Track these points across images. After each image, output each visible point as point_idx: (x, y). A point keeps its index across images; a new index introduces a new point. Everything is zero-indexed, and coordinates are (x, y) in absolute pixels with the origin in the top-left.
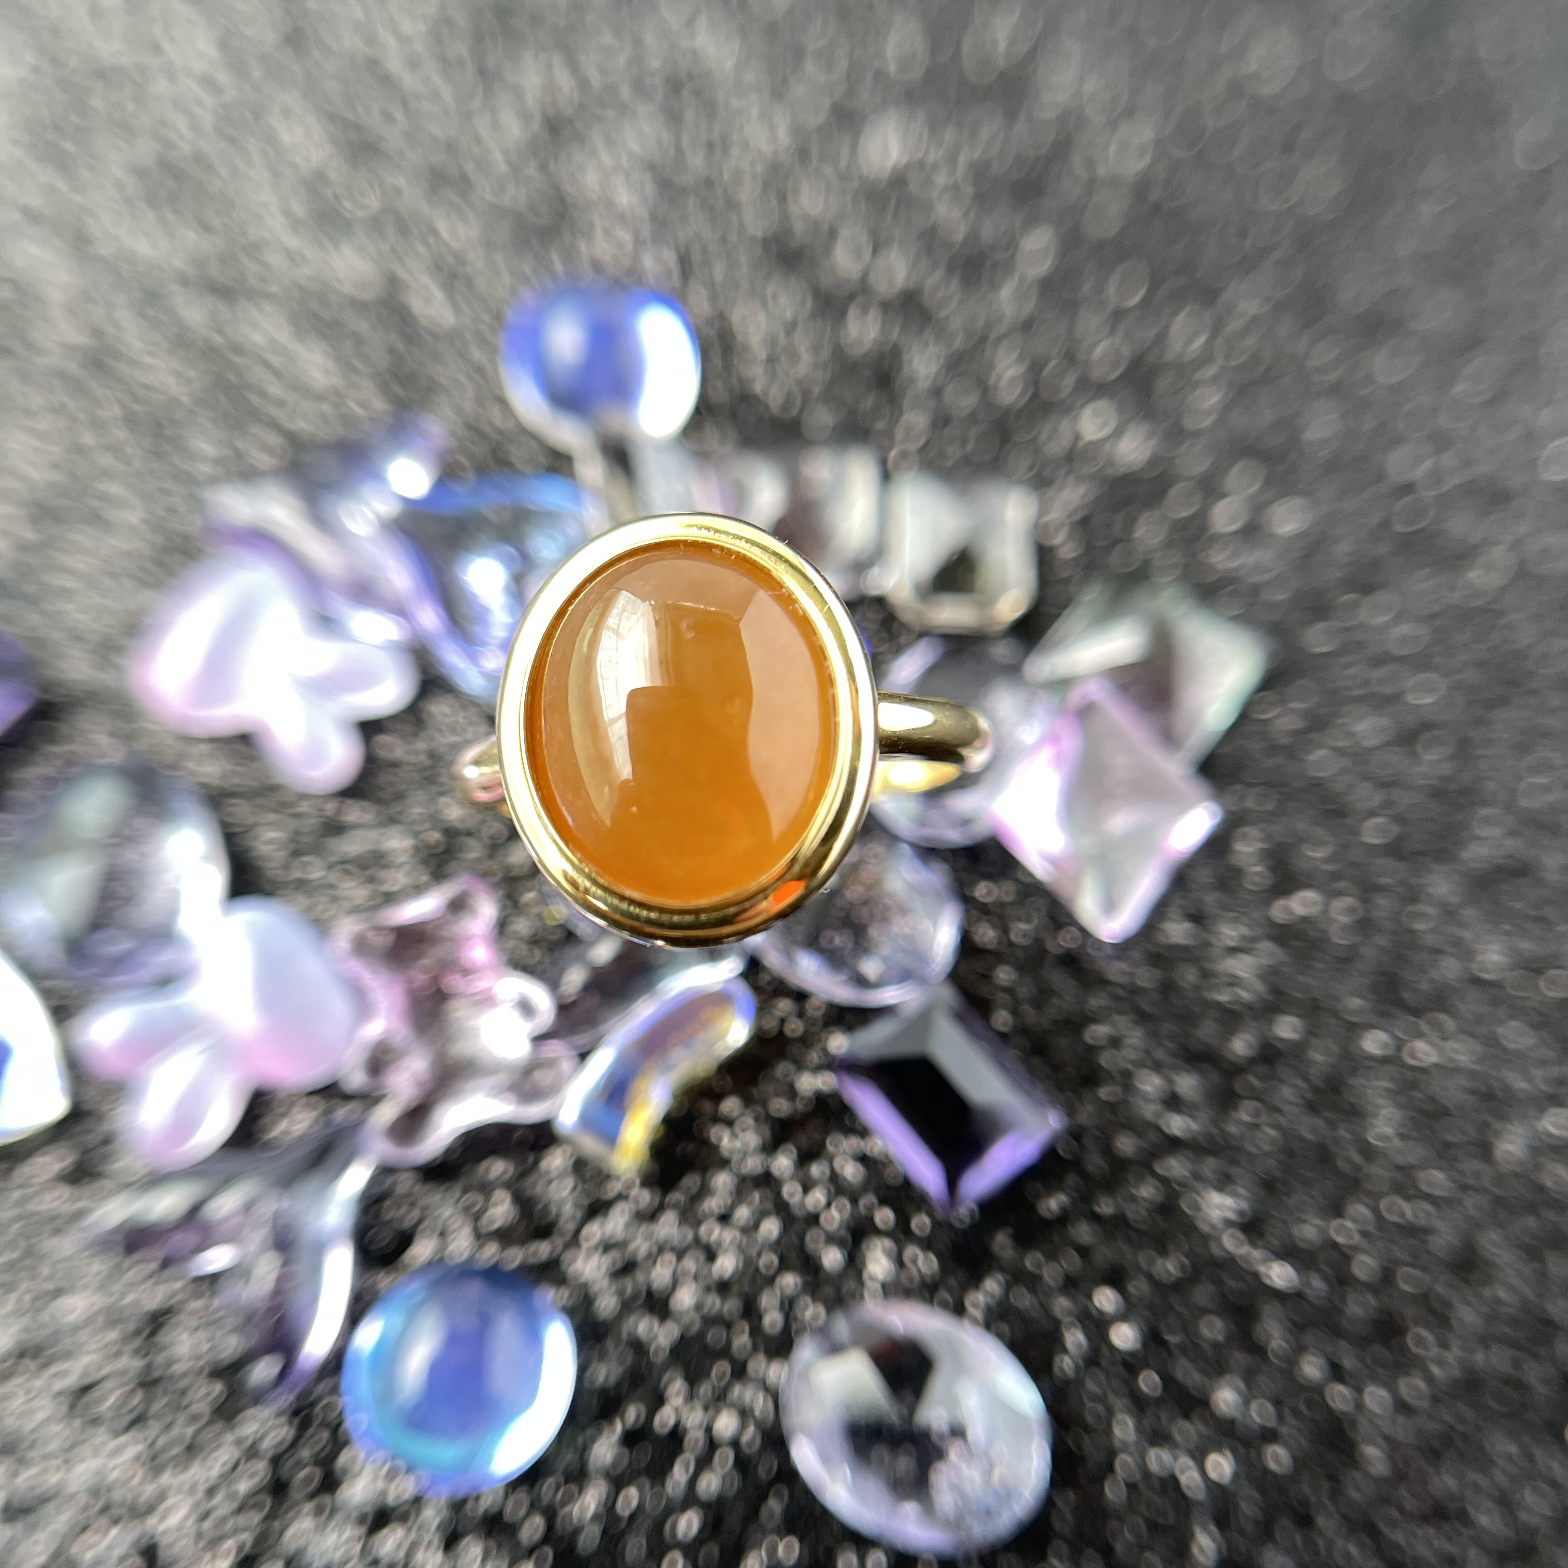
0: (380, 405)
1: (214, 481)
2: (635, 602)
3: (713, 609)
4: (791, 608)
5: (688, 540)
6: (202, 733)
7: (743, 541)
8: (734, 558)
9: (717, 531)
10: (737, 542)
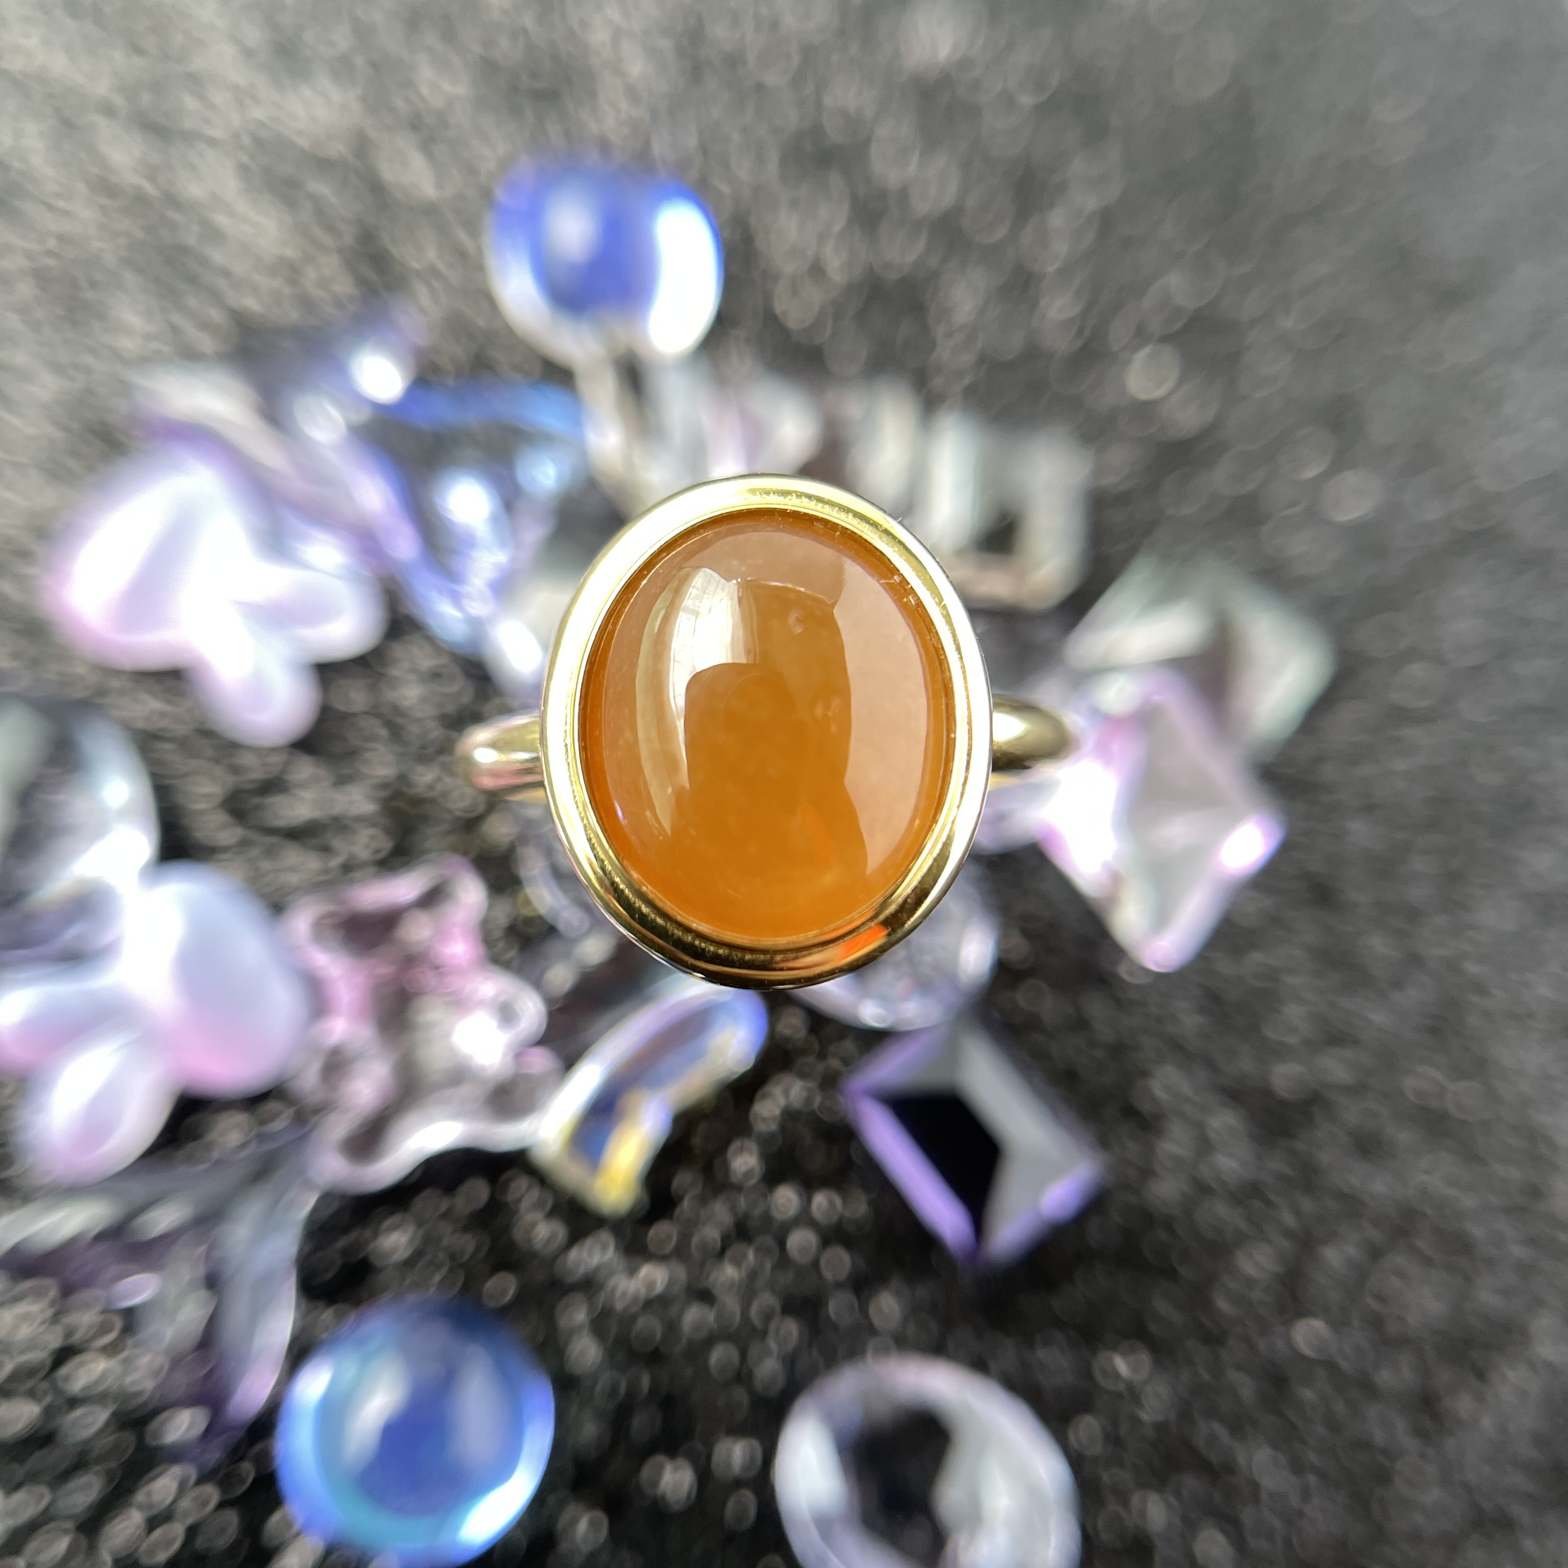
0: (344, 286)
1: (145, 361)
2: (719, 583)
3: (802, 589)
4: (905, 600)
5: (787, 510)
6: (128, 664)
7: (850, 515)
8: (838, 535)
9: (820, 500)
10: (843, 516)
